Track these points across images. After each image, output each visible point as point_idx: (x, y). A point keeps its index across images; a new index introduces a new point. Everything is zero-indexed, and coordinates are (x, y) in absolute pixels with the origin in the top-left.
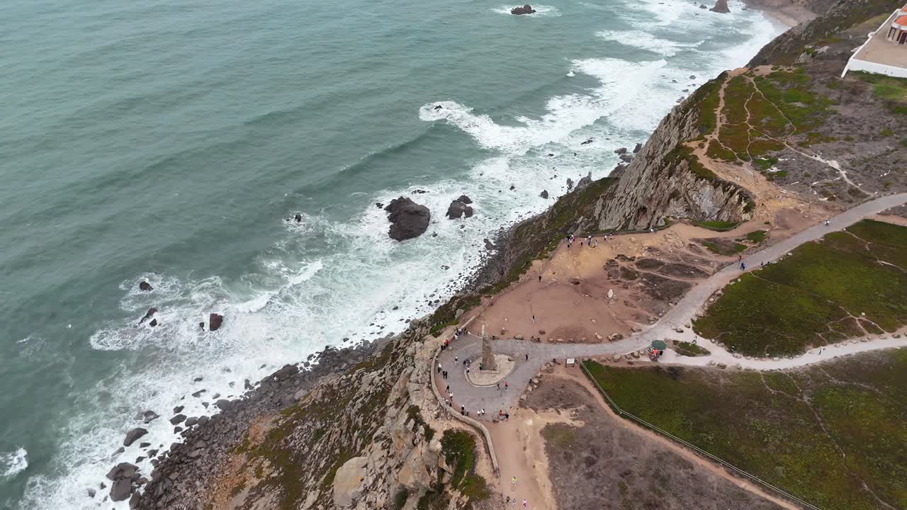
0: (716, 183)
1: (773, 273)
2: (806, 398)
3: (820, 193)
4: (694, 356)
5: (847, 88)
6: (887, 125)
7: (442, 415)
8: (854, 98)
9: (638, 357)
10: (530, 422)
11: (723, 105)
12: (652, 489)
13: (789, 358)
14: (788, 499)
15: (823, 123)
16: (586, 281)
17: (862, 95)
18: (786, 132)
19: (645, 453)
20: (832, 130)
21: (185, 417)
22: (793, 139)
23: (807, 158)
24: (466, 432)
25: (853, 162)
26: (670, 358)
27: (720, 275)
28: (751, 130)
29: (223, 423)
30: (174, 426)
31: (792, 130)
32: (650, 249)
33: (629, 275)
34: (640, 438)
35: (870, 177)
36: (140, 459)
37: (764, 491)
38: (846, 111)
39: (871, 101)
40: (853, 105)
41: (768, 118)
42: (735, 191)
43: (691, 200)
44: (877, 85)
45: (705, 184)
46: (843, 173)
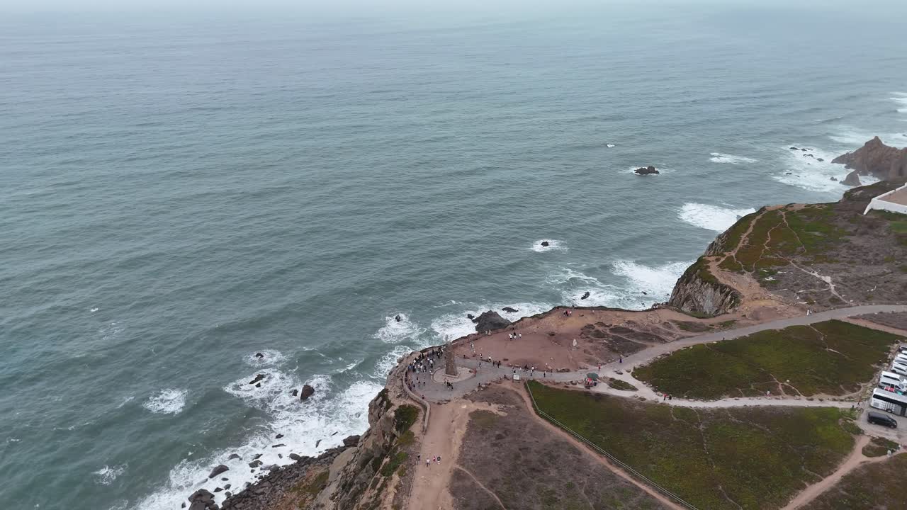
0: (716, 286)
1: (724, 347)
2: (701, 427)
3: (802, 298)
4: (622, 389)
5: (866, 223)
6: (892, 254)
7: (403, 395)
8: (870, 231)
9: (576, 384)
10: (465, 407)
11: (751, 231)
12: (541, 461)
13: (703, 401)
14: (649, 485)
15: (832, 249)
16: (560, 335)
17: (877, 229)
18: (796, 253)
19: (547, 440)
20: (838, 255)
21: (261, 463)
22: (799, 259)
23: (806, 274)
24: (415, 407)
25: (845, 279)
26: (602, 388)
27: (678, 343)
28: (766, 251)
29: (290, 472)
30: (251, 469)
31: (802, 252)
32: (629, 322)
33: (599, 335)
34: (548, 431)
35: (856, 291)
36: (218, 490)
37: (631, 477)
38: (857, 241)
39: (884, 234)
40: (867, 236)
41: (785, 242)
42: (729, 292)
43: (697, 301)
44: (895, 222)
45: (707, 286)
46: (832, 286)
